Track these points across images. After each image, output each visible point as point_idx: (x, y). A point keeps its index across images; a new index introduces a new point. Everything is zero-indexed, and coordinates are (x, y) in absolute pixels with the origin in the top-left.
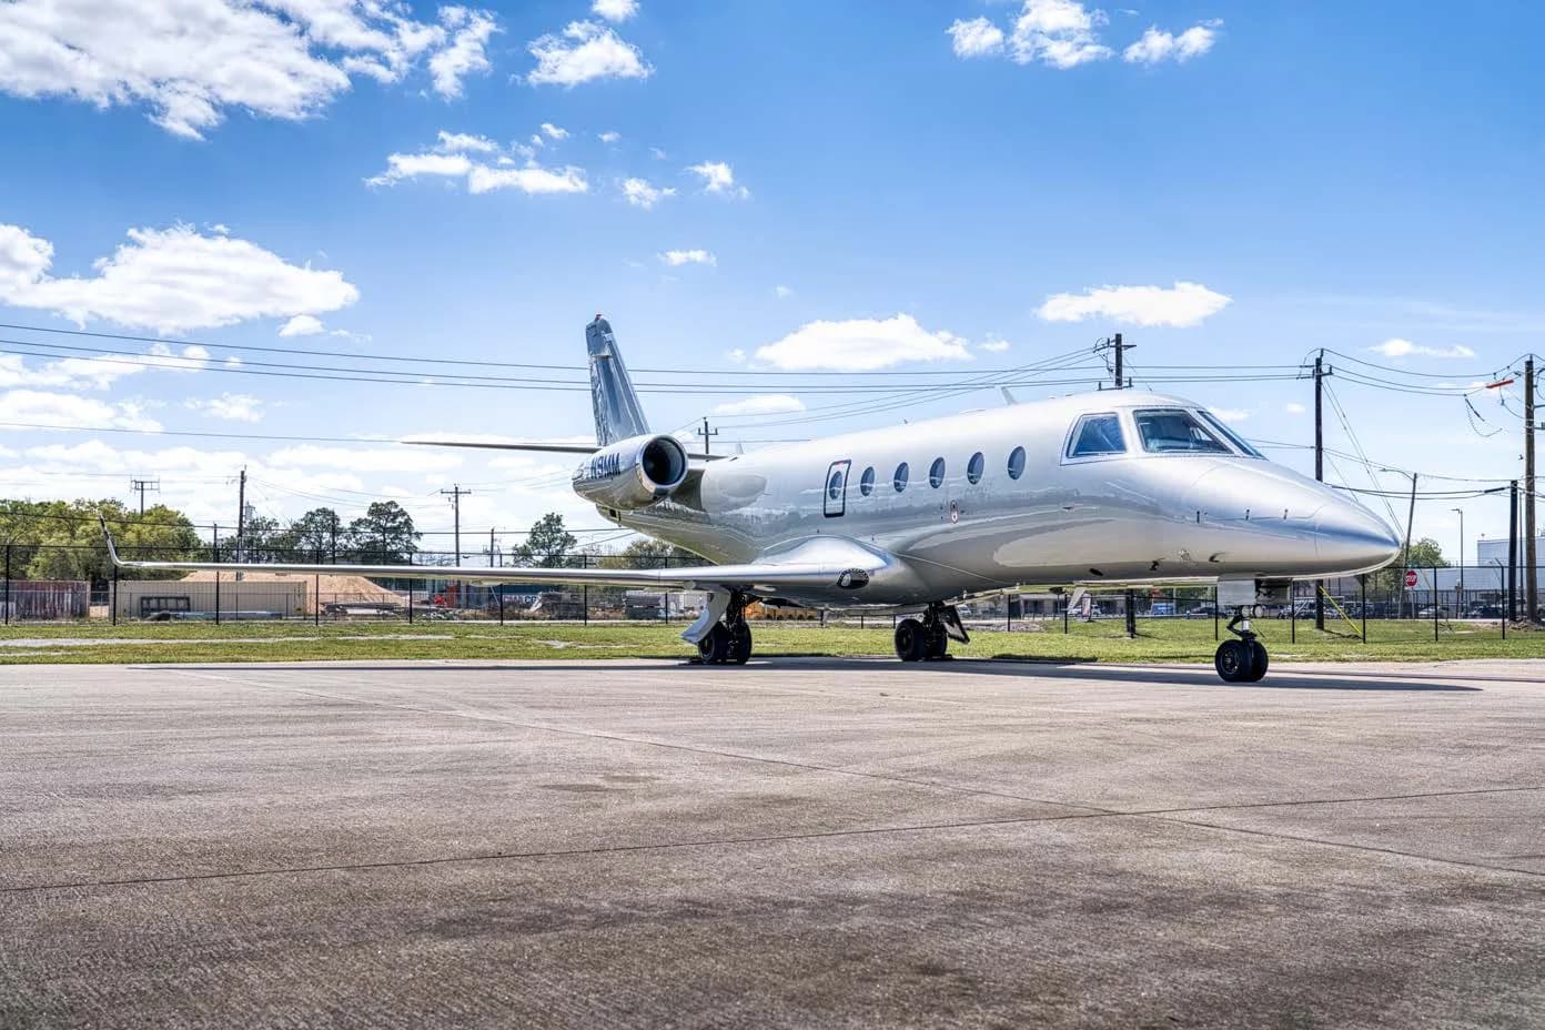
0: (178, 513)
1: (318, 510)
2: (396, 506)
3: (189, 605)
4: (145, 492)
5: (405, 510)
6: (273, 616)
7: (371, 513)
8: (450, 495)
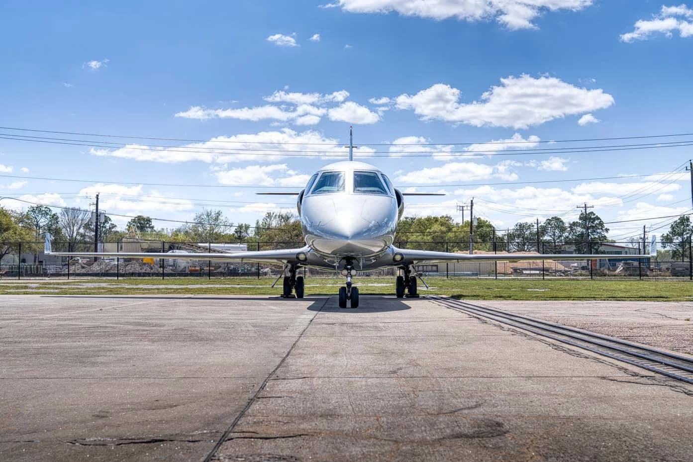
0: (487, 221)
1: (553, 218)
2: (594, 214)
3: (437, 268)
4: (464, 211)
5: (599, 216)
6: (473, 275)
7: (580, 218)
8: (581, 209)
